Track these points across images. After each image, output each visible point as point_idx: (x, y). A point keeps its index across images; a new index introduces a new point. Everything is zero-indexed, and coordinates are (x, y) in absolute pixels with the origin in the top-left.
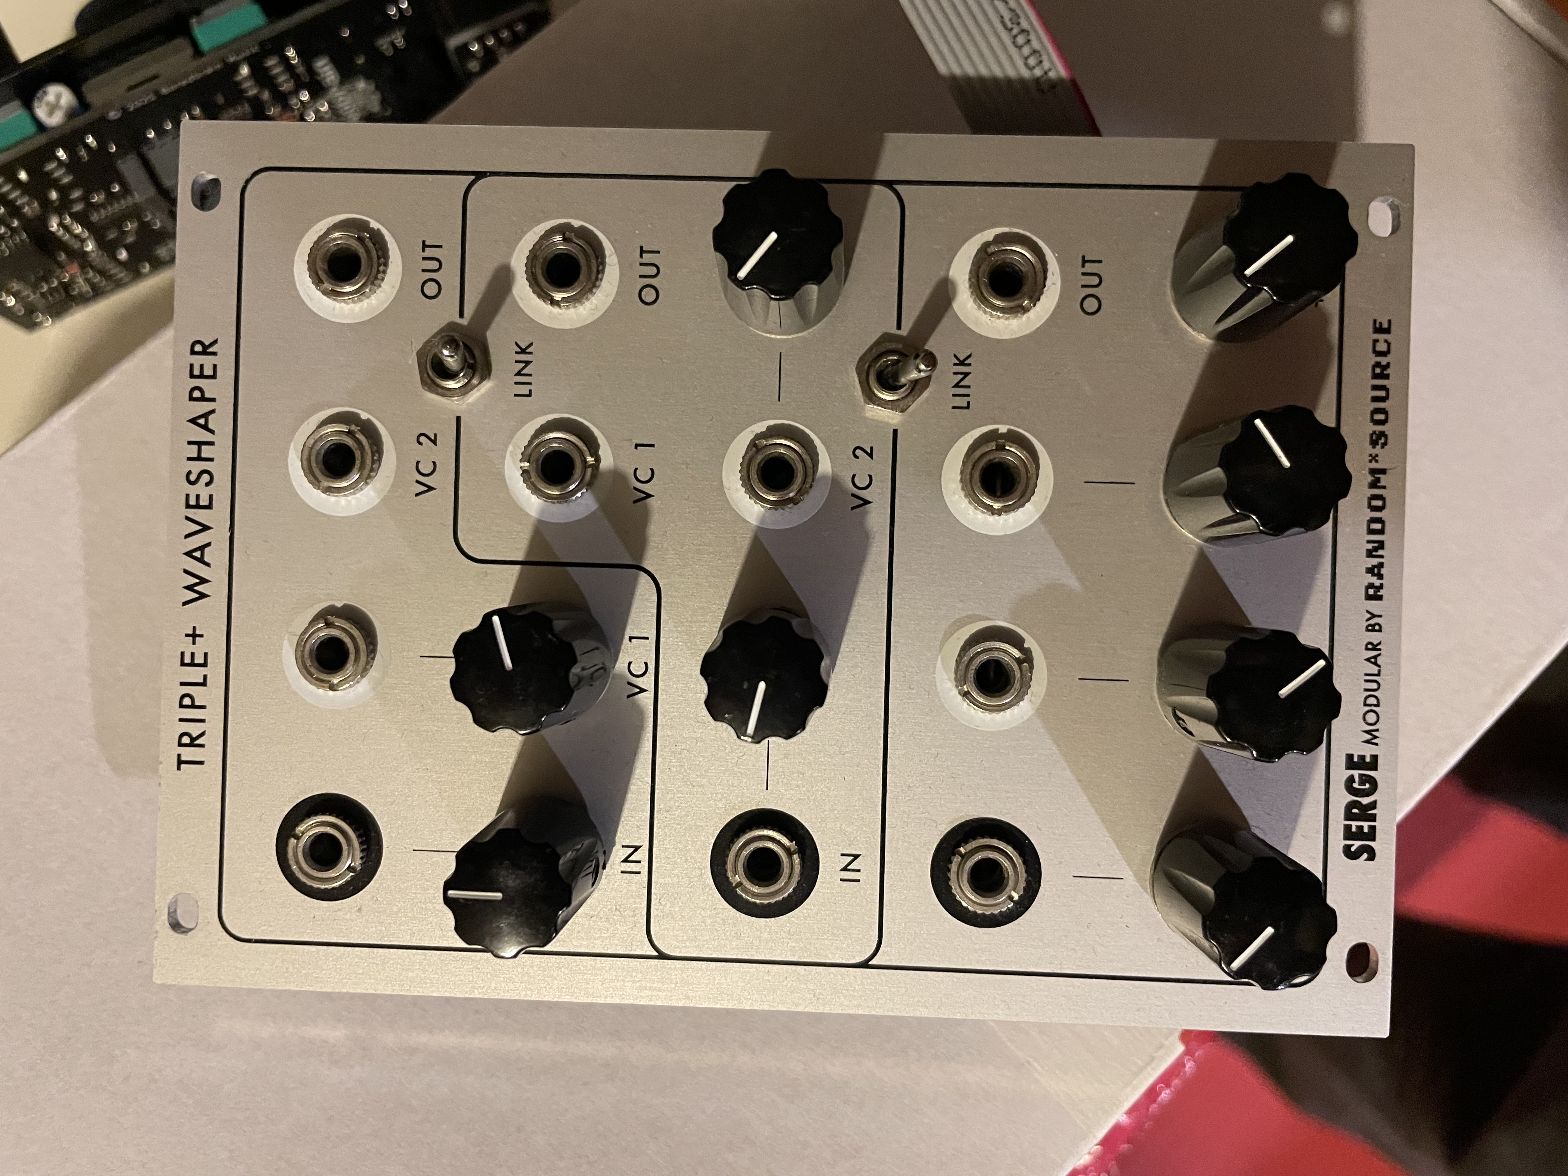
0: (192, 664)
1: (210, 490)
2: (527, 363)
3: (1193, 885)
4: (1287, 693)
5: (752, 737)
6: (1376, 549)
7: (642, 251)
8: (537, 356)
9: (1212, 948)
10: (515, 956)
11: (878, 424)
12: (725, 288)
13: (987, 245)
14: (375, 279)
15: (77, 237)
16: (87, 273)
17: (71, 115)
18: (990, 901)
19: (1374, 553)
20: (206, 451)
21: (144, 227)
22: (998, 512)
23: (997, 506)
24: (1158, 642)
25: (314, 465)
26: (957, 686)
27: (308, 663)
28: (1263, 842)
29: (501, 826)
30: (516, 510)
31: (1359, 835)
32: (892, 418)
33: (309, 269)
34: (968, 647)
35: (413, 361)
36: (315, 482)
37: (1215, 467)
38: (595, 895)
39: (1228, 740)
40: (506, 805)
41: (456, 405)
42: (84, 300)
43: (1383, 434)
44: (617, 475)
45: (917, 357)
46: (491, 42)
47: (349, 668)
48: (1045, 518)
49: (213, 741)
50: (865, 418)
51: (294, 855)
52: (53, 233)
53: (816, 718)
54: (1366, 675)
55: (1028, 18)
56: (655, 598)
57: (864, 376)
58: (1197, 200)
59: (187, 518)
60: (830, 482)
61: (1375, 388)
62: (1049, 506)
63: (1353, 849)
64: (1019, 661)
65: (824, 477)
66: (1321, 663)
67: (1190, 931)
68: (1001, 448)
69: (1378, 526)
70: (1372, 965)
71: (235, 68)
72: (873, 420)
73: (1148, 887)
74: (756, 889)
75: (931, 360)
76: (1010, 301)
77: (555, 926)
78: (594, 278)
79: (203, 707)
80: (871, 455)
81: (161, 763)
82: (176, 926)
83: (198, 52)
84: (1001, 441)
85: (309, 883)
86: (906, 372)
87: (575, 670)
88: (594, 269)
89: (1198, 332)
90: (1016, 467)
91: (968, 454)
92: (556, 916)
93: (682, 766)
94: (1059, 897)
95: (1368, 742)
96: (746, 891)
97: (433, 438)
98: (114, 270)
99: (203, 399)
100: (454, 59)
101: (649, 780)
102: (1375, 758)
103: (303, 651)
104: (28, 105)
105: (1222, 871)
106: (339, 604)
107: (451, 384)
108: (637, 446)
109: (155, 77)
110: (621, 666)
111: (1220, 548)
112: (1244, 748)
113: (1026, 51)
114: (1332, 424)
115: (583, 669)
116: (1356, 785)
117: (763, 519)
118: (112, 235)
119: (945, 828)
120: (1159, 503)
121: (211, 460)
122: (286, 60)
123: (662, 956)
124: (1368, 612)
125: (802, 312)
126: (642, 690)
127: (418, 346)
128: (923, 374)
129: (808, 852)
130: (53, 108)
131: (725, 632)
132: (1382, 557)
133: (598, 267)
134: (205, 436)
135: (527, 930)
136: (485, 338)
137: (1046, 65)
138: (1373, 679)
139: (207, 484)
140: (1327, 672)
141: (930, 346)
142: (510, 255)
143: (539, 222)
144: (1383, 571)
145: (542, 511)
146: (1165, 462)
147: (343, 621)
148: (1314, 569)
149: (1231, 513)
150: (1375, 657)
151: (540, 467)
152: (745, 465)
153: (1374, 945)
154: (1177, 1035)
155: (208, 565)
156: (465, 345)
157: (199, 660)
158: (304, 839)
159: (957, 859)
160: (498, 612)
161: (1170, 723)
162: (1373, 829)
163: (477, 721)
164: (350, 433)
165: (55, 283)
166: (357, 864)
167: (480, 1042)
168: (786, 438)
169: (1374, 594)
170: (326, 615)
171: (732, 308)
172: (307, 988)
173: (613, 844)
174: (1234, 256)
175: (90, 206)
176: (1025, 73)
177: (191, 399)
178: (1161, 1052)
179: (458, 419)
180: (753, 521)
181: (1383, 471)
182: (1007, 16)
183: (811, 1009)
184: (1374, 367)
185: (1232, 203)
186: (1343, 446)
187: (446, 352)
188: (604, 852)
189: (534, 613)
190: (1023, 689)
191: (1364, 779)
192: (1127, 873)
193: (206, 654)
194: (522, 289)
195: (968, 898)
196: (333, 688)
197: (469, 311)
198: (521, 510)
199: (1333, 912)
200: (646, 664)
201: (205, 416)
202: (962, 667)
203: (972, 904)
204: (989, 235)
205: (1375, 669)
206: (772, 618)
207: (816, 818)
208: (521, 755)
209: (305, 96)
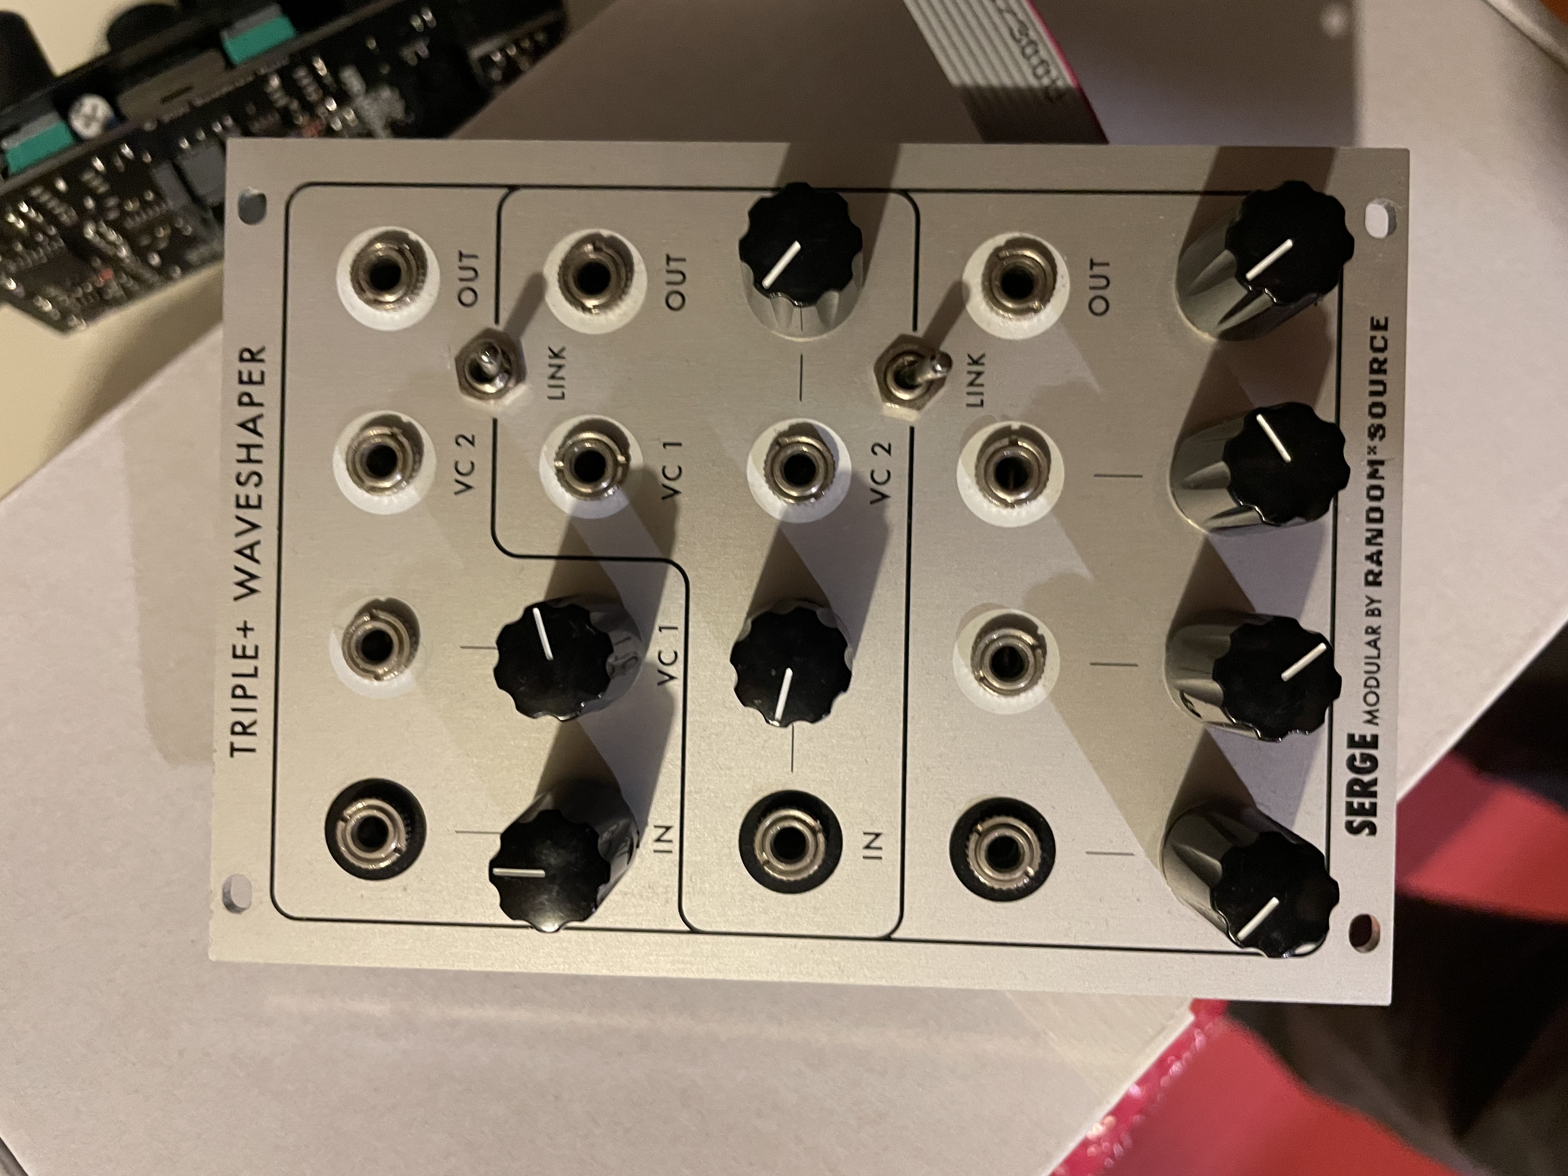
0: (244, 656)
1: (260, 490)
2: (560, 367)
3: (1202, 860)
4: (1290, 676)
5: (780, 722)
6: (1375, 537)
7: (668, 259)
8: (570, 359)
9: (1219, 918)
10: (557, 930)
11: (896, 422)
12: (750, 296)
13: (997, 250)
14: (414, 288)
15: (113, 244)
16: (121, 277)
17: (108, 126)
18: (1007, 877)
19: (1373, 541)
20: (255, 454)
21: (176, 233)
22: (1012, 505)
23: (1009, 499)
24: (1167, 626)
25: (358, 467)
26: (973, 672)
27: (355, 654)
28: (1268, 818)
29: (542, 807)
30: (553, 507)
31: (1361, 810)
32: (910, 416)
33: (352, 280)
34: (983, 635)
35: (450, 366)
36: (359, 481)
37: (1217, 461)
38: (630, 873)
39: (1234, 721)
40: (545, 787)
41: (492, 407)
42: (116, 303)
43: (1381, 427)
44: (647, 473)
45: (933, 358)
46: (512, 52)
47: (394, 659)
48: (1058, 510)
49: (264, 729)
50: (883, 417)
51: (342, 838)
52: (87, 241)
53: (841, 702)
54: (1367, 657)
55: (1036, 30)
56: (683, 589)
57: (882, 376)
58: (1201, 204)
59: (238, 518)
60: (849, 478)
61: (1373, 382)
62: (1060, 498)
63: (1355, 825)
64: (1033, 648)
65: (844, 473)
66: (1322, 647)
67: (1198, 903)
68: (1014, 444)
69: (1377, 515)
70: (1374, 935)
71: (265, 79)
72: (892, 418)
73: (1158, 863)
74: (781, 866)
75: (947, 361)
76: (1020, 303)
77: (595, 900)
78: (623, 284)
79: (254, 697)
80: (889, 451)
81: (215, 751)
82: (230, 906)
83: (229, 64)
84: (1014, 437)
85: (357, 863)
86: (922, 372)
87: (611, 660)
88: (623, 276)
89: (1203, 332)
90: (1029, 462)
91: (982, 451)
92: (596, 892)
93: (712, 750)
94: (1073, 872)
95: (1369, 722)
96: (774, 869)
97: (471, 439)
98: (148, 275)
99: (252, 403)
100: (477, 70)
101: (679, 763)
102: (1375, 738)
103: (349, 643)
104: (65, 116)
105: (1229, 845)
106: (382, 598)
107: (488, 388)
108: (665, 445)
109: (188, 89)
110: (652, 654)
111: (1225, 538)
112: (1249, 729)
113: (1035, 61)
114: (1332, 419)
115: (616, 659)
116: (1357, 763)
117: (786, 514)
118: (145, 241)
119: (963, 807)
120: (1167, 494)
121: (259, 462)
122: (313, 71)
123: (693, 931)
124: (1368, 597)
125: (823, 316)
126: (672, 678)
127: (455, 352)
128: (939, 375)
129: (833, 831)
130: (89, 120)
131: (753, 623)
132: (1381, 544)
133: (627, 275)
134: (253, 439)
135: (569, 905)
136: (519, 342)
137: (1054, 73)
138: (1374, 662)
139: (257, 485)
140: (1329, 656)
141: (945, 347)
142: (543, 263)
143: (569, 232)
144: (1381, 558)
145: (576, 508)
146: (1171, 455)
147: (388, 615)
148: (1315, 558)
149: (1233, 505)
150: (1375, 641)
151: (573, 467)
152: (769, 463)
153: (1375, 916)
154: (1188, 1003)
155: (257, 561)
156: (504, 353)
157: (250, 652)
158: (353, 822)
159: (974, 838)
160: (537, 605)
161: (1178, 705)
162: (1374, 806)
163: (519, 708)
164: (393, 436)
165: (90, 288)
166: (403, 845)
167: (520, 1016)
168: (807, 435)
169: (1374, 580)
170: (371, 609)
171: (756, 314)
172: (357, 964)
173: (646, 824)
174: (1236, 261)
175: (124, 214)
176: (1034, 82)
177: (241, 403)
178: (1171, 1022)
179: (495, 422)
180: (777, 515)
181: (1381, 463)
182: (1016, 28)
183: (836, 981)
184: (1371, 363)
185: (1234, 208)
186: (1342, 440)
187: (485, 358)
188: (638, 833)
189: (572, 606)
190: (1038, 674)
191: (1365, 758)
192: (1138, 850)
193: (257, 648)
194: (555, 298)
195: (986, 874)
196: (378, 678)
197: (504, 316)
198: (554, 506)
199: (1335, 884)
200: (676, 653)
201: (254, 420)
202: (979, 653)
203: (988, 879)
204: (1001, 240)
205: (1374, 652)
206: (798, 609)
207: (839, 799)
208: (558, 740)
209: (332, 106)
